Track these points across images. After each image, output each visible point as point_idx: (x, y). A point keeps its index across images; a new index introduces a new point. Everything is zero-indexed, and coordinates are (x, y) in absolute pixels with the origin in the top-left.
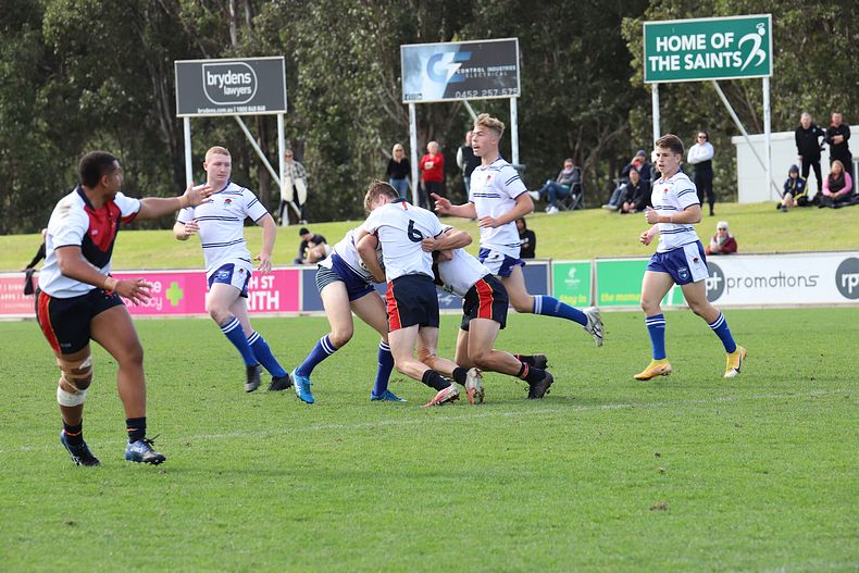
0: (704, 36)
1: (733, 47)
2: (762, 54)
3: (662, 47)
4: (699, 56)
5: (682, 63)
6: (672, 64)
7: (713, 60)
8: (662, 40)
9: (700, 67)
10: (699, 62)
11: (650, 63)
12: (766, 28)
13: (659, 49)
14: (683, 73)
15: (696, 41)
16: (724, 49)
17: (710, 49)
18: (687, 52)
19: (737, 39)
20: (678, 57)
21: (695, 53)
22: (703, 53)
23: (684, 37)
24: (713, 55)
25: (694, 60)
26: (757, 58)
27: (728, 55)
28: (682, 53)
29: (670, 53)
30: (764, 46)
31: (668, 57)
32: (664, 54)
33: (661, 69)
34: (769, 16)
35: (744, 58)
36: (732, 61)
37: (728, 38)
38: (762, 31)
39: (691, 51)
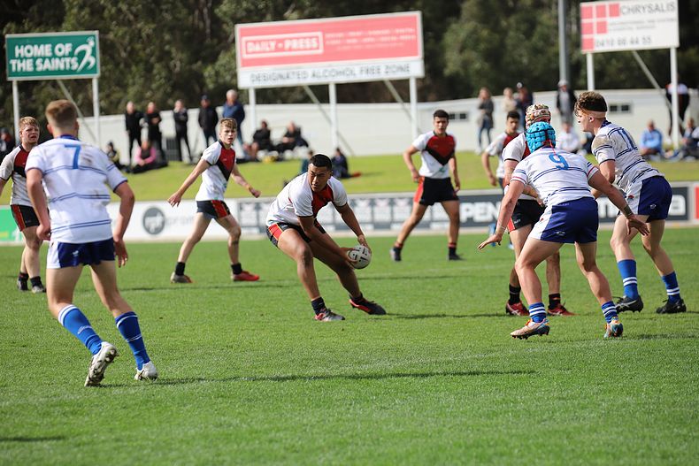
0: (50, 46)
1: (71, 55)
2: (92, 61)
3: (20, 54)
4: (47, 61)
5: (35, 66)
6: (27, 66)
7: (58, 64)
8: (19, 48)
9: (47, 70)
10: (47, 65)
11: (11, 66)
12: (95, 41)
13: (17, 55)
14: (35, 73)
15: (45, 50)
16: (64, 56)
17: (54, 56)
18: (37, 58)
19: (74, 48)
20: (31, 60)
21: (44, 58)
22: (50, 59)
23: (36, 47)
24: (57, 60)
25: (43, 63)
26: (88, 63)
27: (68, 60)
28: (35, 59)
29: (26, 58)
30: (93, 54)
31: (24, 61)
32: (21, 59)
33: (19, 69)
34: (96, 32)
35: (80, 62)
36: (71, 65)
37: (67, 48)
38: (92, 43)
39: (41, 57)
